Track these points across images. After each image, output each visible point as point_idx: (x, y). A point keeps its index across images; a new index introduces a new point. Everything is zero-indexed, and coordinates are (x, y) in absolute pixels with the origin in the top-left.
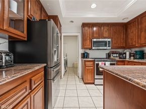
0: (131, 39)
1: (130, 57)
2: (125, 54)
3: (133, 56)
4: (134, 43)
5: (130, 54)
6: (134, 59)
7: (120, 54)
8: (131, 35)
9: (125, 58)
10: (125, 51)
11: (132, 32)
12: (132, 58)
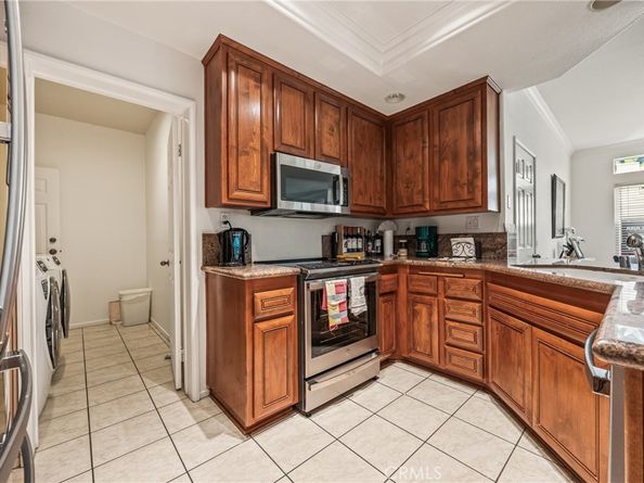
0: (408, 183)
1: (395, 250)
2: (381, 237)
3: (406, 246)
4: (418, 199)
5: (395, 237)
6: (409, 256)
7: (368, 238)
8: (405, 167)
9: (381, 255)
10: (381, 228)
11: (411, 157)
12: (403, 252)
